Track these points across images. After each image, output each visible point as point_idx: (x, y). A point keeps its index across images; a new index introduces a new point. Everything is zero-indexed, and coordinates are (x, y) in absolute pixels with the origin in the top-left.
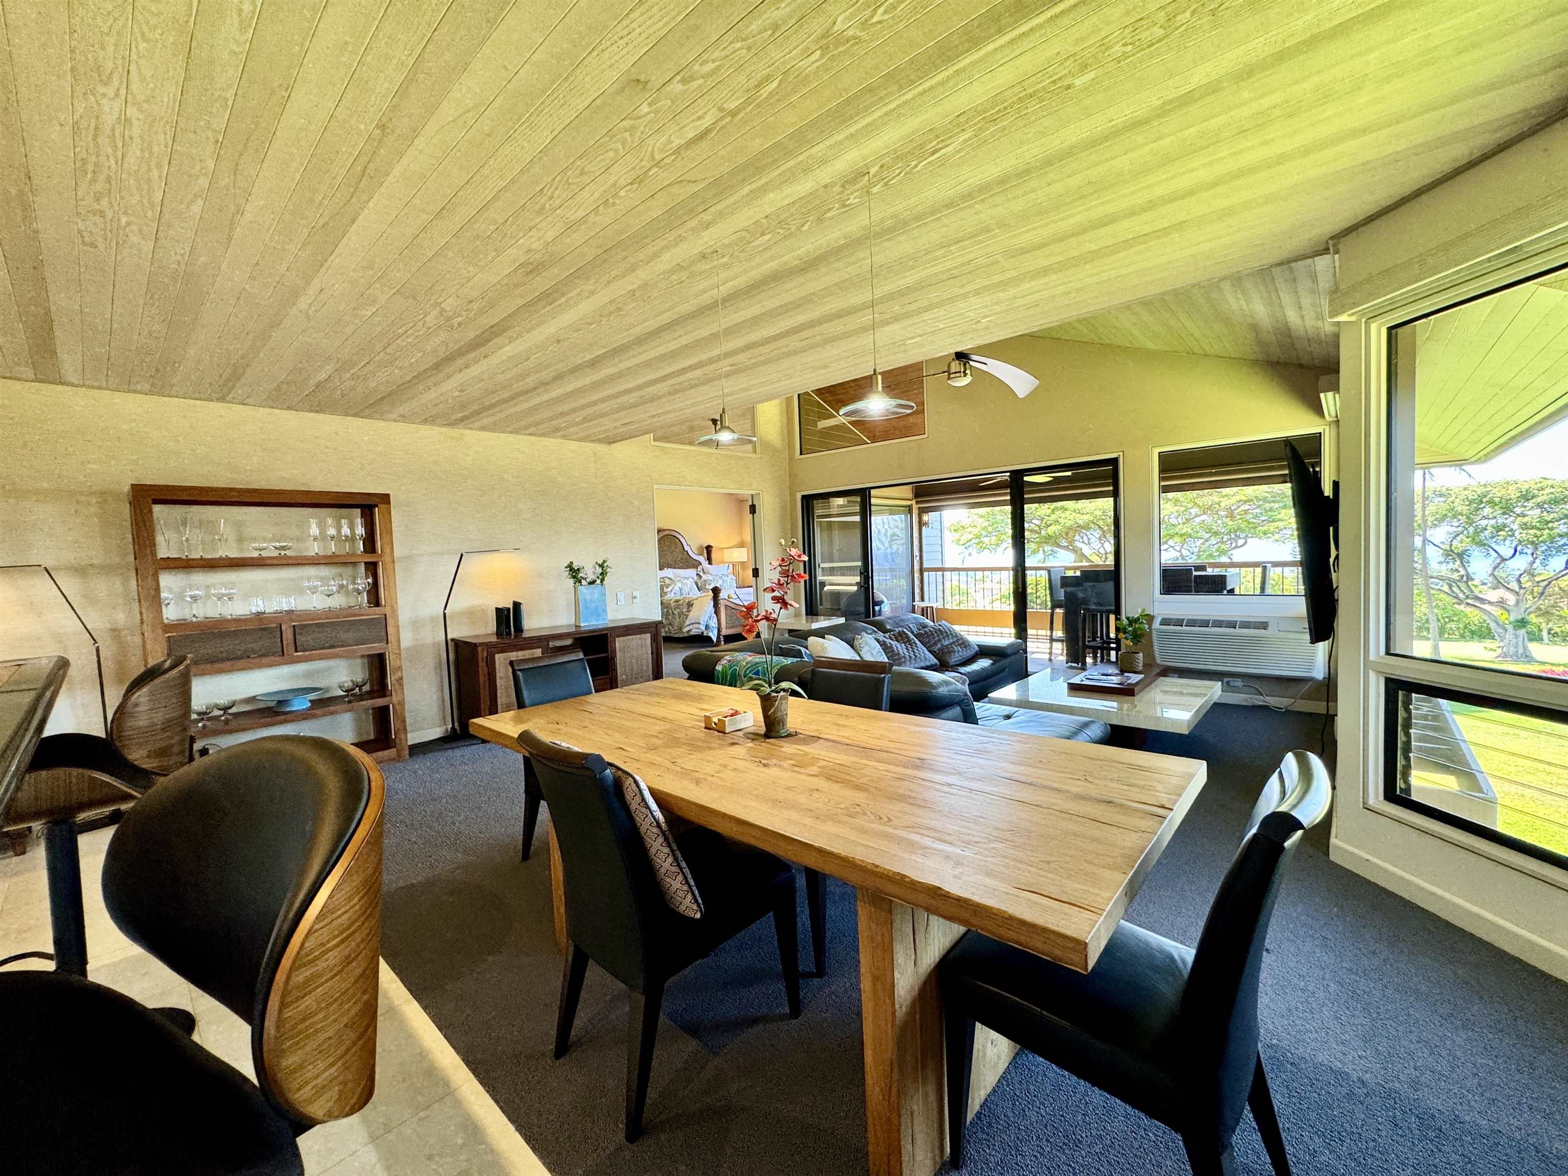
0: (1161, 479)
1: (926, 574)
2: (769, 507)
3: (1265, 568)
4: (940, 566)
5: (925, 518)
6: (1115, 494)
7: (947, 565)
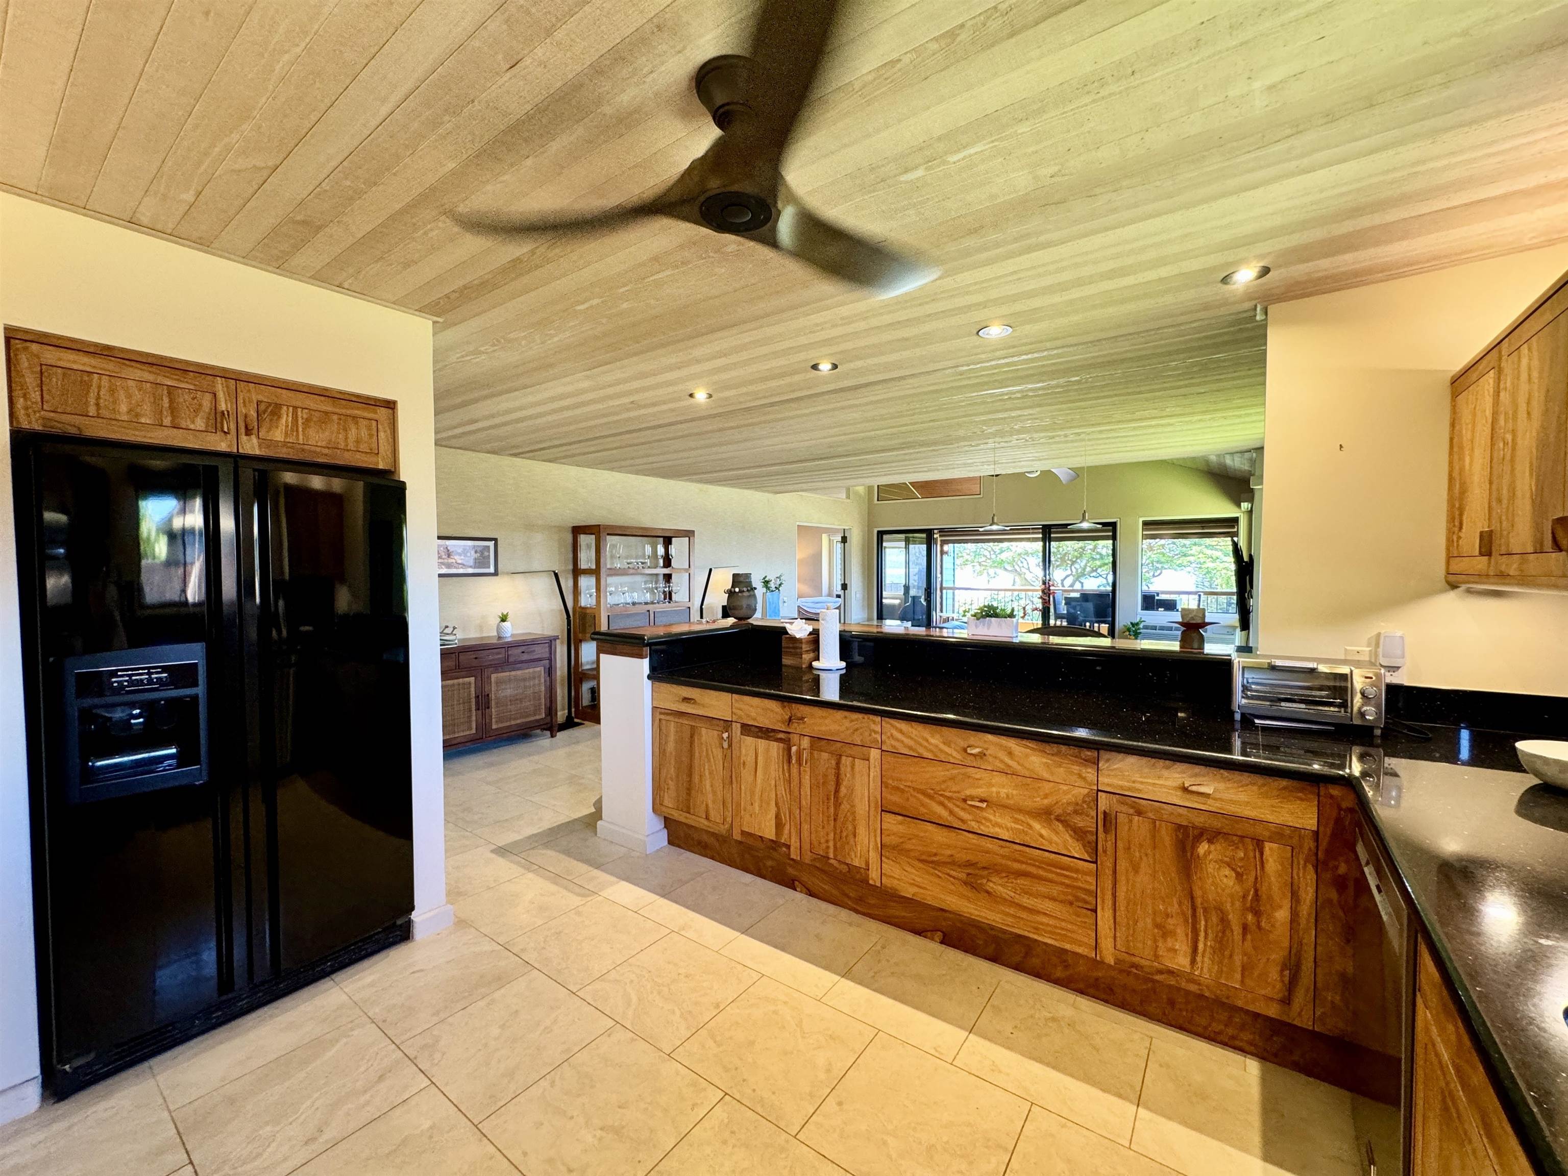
0: (1143, 530)
1: (944, 591)
2: (855, 539)
3: (1200, 596)
4: (952, 586)
5: (946, 548)
6: (1114, 538)
7: (957, 586)
